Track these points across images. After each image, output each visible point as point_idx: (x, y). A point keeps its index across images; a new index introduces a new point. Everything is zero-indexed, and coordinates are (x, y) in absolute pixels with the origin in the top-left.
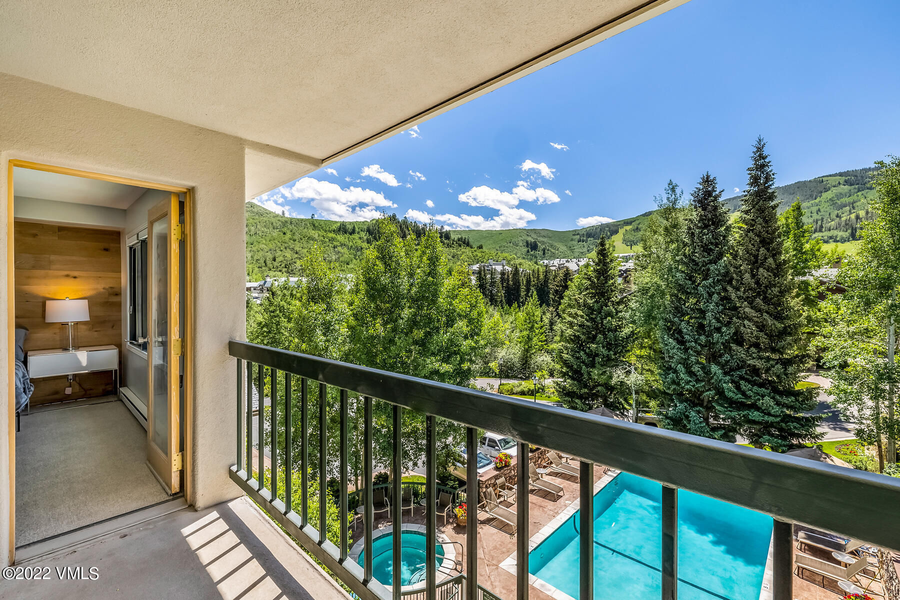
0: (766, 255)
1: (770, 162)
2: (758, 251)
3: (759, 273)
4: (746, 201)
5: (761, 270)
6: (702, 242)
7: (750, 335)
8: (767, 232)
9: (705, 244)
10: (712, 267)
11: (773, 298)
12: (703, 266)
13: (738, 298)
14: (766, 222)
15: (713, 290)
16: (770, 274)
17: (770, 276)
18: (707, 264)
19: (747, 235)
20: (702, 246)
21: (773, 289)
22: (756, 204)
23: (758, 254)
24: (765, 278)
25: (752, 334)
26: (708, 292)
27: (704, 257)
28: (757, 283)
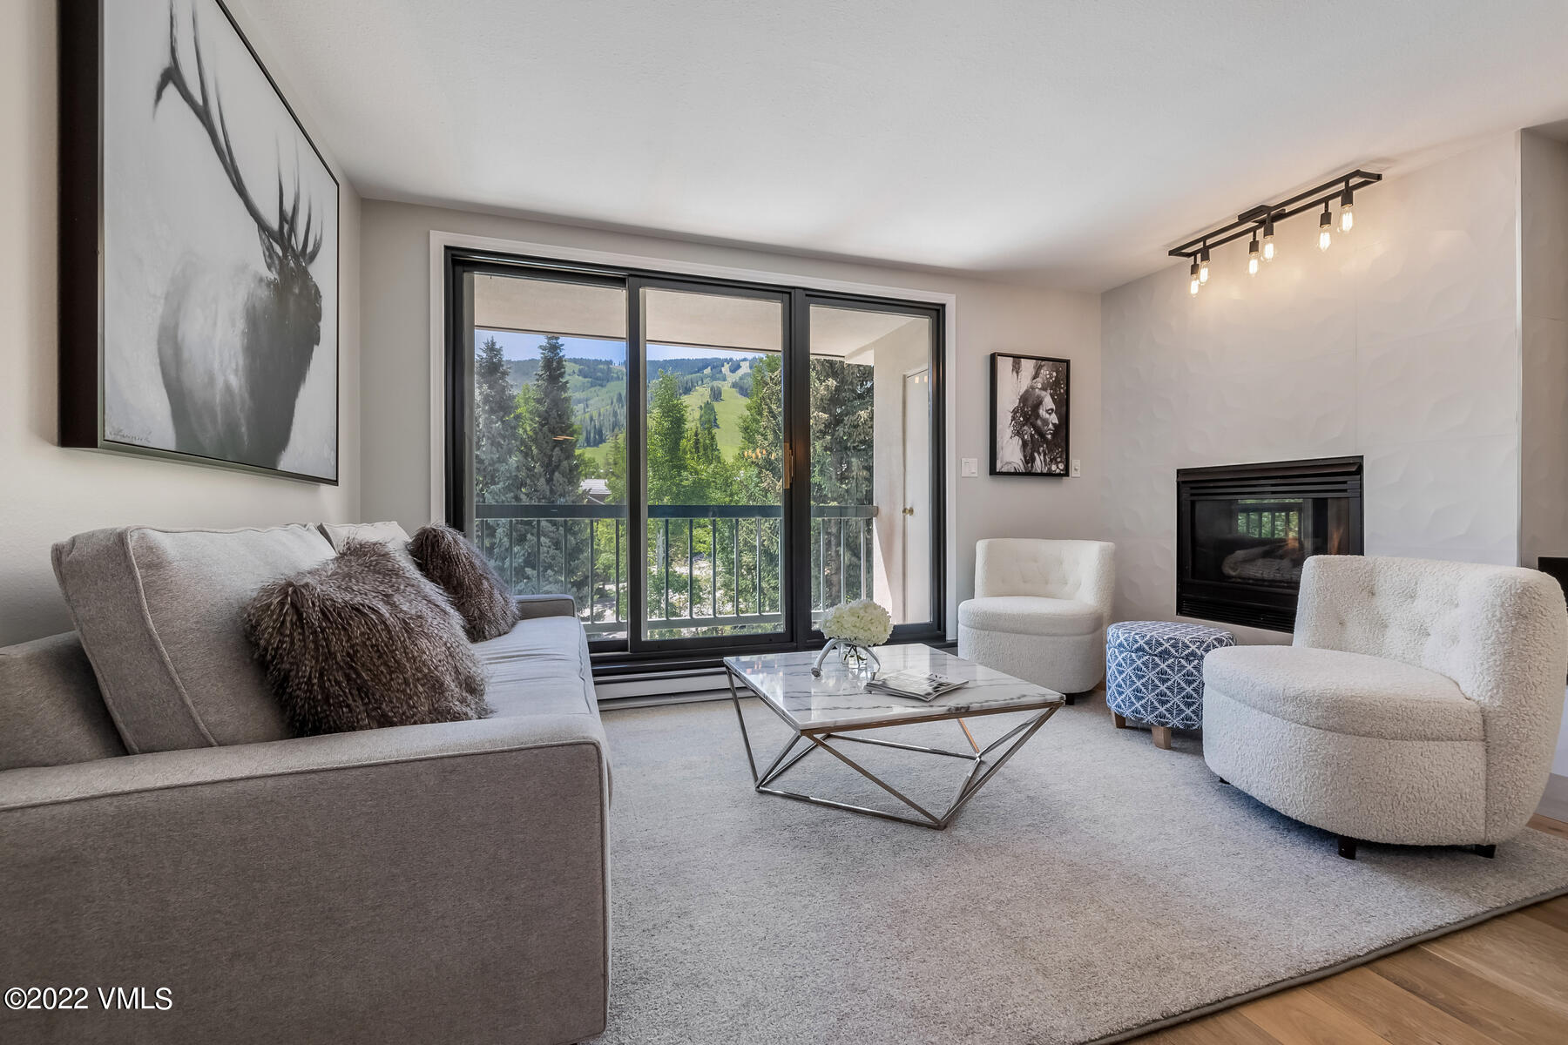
0: (560, 458)
1: (563, 345)
2: (552, 450)
3: (555, 478)
4: (538, 386)
5: (556, 474)
6: (489, 432)
9: (493, 436)
10: (503, 468)
12: (490, 465)
14: (559, 416)
15: (504, 499)
16: (565, 480)
17: (564, 482)
19: (541, 430)
23: (551, 456)
24: (560, 485)
25: (548, 552)
28: (552, 491)
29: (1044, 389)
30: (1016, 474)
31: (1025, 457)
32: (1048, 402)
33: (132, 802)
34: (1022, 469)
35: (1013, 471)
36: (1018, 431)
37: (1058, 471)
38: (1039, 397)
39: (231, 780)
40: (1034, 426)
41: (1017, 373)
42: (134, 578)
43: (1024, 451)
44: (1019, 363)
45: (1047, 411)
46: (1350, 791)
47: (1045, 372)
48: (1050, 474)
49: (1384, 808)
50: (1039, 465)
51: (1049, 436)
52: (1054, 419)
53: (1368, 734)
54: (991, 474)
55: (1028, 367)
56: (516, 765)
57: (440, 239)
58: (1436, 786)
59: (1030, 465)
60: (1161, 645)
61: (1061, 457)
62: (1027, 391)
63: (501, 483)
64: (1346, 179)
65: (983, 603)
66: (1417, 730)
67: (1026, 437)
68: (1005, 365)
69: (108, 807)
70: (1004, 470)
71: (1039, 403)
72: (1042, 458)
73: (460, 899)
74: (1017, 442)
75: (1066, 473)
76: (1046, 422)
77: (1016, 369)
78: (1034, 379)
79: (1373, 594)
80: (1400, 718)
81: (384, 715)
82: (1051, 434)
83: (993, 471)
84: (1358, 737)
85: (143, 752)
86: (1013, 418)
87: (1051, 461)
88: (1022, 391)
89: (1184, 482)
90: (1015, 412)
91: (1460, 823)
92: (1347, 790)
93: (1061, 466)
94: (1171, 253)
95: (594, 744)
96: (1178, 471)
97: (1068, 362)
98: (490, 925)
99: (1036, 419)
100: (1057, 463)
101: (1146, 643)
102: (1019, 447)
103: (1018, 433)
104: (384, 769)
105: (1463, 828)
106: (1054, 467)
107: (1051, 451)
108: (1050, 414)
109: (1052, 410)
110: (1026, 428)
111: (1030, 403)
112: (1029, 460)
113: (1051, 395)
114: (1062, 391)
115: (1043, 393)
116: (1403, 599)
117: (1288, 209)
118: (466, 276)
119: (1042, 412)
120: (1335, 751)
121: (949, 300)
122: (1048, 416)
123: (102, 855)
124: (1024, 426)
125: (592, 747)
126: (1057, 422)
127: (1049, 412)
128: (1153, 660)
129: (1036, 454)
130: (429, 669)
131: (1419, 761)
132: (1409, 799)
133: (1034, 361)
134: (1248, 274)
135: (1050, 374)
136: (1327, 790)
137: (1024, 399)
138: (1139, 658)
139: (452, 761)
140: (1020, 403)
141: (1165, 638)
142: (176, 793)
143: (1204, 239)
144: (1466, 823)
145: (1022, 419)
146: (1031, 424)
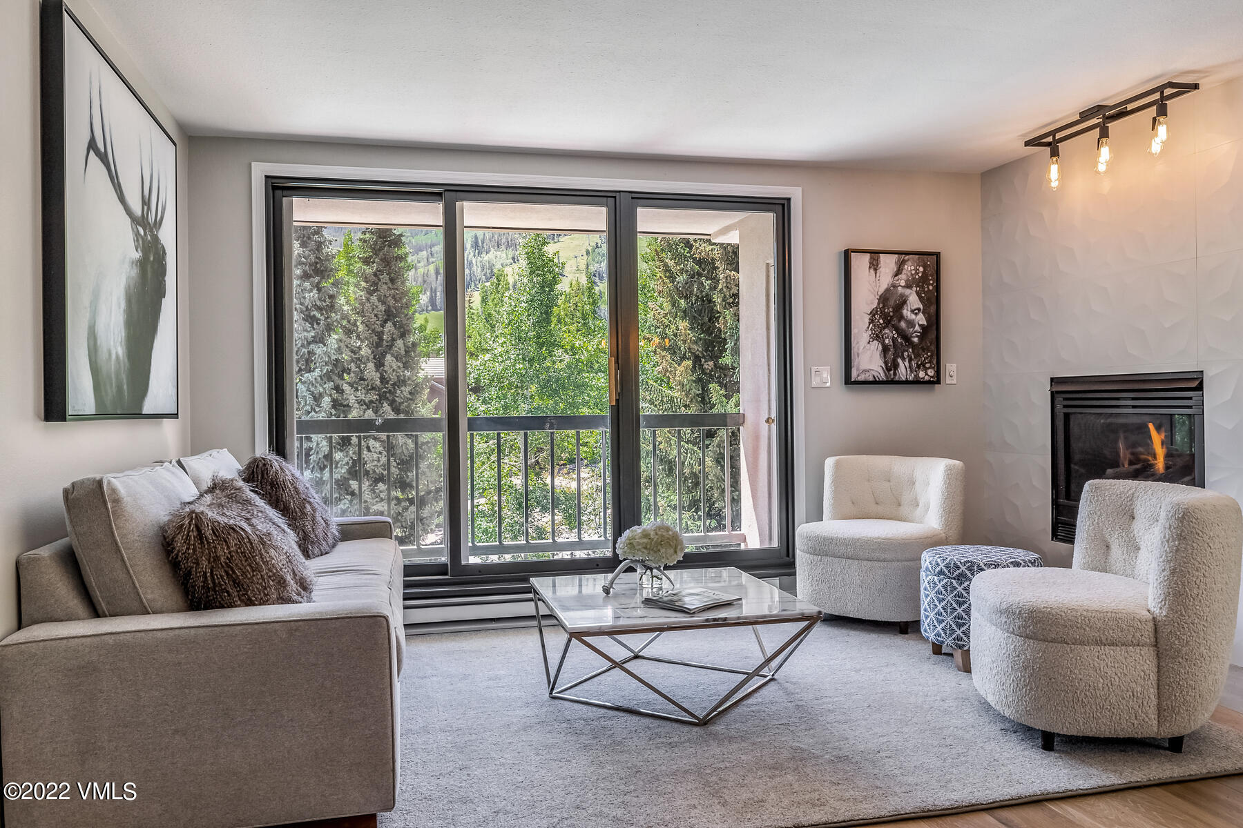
0: (393, 334)
2: (383, 326)
3: (386, 363)
5: (389, 357)
6: (301, 304)
7: (376, 463)
8: (394, 297)
9: (307, 307)
10: (319, 350)
11: (403, 403)
12: (303, 346)
13: (358, 403)
14: (392, 280)
15: (321, 390)
16: (399, 364)
17: (399, 367)
18: (309, 343)
20: (302, 312)
21: (403, 388)
22: (380, 250)
23: (382, 332)
24: (393, 370)
25: (379, 461)
26: (312, 394)
27: (306, 330)
28: (382, 379)
29: (908, 286)
30: (875, 382)
31: (886, 363)
32: (914, 301)
33: (122, 637)
34: (882, 377)
35: (871, 379)
36: (877, 335)
37: (927, 378)
38: (902, 295)
39: (171, 629)
40: (897, 329)
41: (875, 270)
42: (107, 509)
43: (885, 357)
44: (878, 260)
45: (912, 311)
46: (1041, 690)
47: (909, 268)
48: (917, 382)
49: (1067, 704)
50: (903, 371)
51: (916, 340)
52: (921, 319)
53: (1053, 641)
54: (845, 384)
55: (888, 264)
56: (335, 628)
57: (260, 170)
58: (1109, 685)
59: (892, 372)
60: (958, 568)
61: (930, 362)
62: (887, 290)
63: (317, 370)
64: (1161, 89)
65: (832, 527)
66: (1093, 636)
67: (887, 341)
68: (860, 264)
69: (110, 640)
70: (861, 378)
71: (903, 302)
72: (907, 364)
73: (302, 710)
74: (876, 347)
75: (937, 380)
76: (911, 324)
77: (874, 266)
78: (896, 276)
79: (1134, 518)
80: (1079, 625)
81: (249, 599)
82: (917, 336)
83: (848, 381)
84: (1047, 643)
85: (111, 616)
86: (871, 321)
87: (918, 366)
88: (881, 290)
89: (1058, 392)
90: (873, 314)
91: (1134, 718)
92: (1039, 690)
93: (931, 372)
94: (1027, 144)
95: (384, 617)
96: (1052, 379)
97: (938, 255)
98: (320, 729)
99: (900, 321)
100: (926, 369)
101: (946, 566)
102: (878, 353)
103: (877, 337)
104: (256, 627)
105: (1136, 722)
106: (922, 374)
107: (917, 356)
108: (916, 314)
109: (919, 310)
110: (887, 331)
111: (892, 302)
112: (891, 366)
113: (917, 292)
114: (931, 288)
115: (907, 291)
116: (1151, 522)
117: (1130, 107)
118: (285, 200)
119: (906, 313)
120: (1031, 656)
121: (795, 193)
122: (913, 316)
123: (108, 667)
124: (884, 328)
125: (383, 619)
126: (925, 323)
127: (915, 312)
128: (951, 583)
129: (899, 360)
130: (276, 570)
131: (1096, 664)
132: (1087, 696)
133: (897, 256)
134: (1098, 172)
135: (916, 270)
136: (1026, 690)
137: (884, 299)
138: (940, 581)
139: (296, 623)
140: (879, 304)
141: (962, 561)
142: (143, 634)
143: (1053, 133)
144: (1138, 717)
145: (881, 321)
146: (893, 326)
